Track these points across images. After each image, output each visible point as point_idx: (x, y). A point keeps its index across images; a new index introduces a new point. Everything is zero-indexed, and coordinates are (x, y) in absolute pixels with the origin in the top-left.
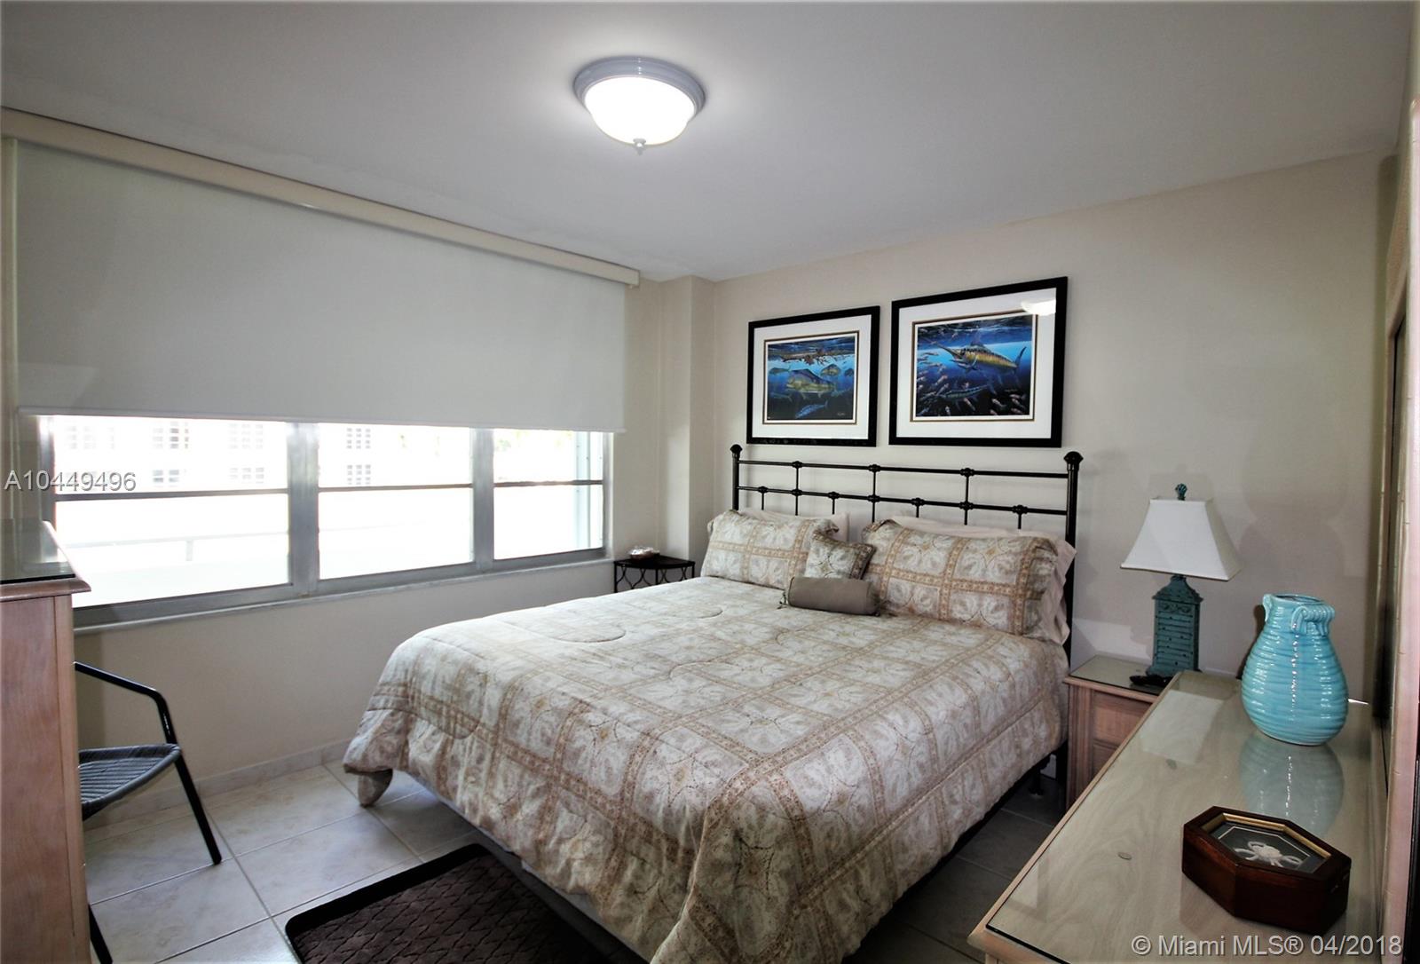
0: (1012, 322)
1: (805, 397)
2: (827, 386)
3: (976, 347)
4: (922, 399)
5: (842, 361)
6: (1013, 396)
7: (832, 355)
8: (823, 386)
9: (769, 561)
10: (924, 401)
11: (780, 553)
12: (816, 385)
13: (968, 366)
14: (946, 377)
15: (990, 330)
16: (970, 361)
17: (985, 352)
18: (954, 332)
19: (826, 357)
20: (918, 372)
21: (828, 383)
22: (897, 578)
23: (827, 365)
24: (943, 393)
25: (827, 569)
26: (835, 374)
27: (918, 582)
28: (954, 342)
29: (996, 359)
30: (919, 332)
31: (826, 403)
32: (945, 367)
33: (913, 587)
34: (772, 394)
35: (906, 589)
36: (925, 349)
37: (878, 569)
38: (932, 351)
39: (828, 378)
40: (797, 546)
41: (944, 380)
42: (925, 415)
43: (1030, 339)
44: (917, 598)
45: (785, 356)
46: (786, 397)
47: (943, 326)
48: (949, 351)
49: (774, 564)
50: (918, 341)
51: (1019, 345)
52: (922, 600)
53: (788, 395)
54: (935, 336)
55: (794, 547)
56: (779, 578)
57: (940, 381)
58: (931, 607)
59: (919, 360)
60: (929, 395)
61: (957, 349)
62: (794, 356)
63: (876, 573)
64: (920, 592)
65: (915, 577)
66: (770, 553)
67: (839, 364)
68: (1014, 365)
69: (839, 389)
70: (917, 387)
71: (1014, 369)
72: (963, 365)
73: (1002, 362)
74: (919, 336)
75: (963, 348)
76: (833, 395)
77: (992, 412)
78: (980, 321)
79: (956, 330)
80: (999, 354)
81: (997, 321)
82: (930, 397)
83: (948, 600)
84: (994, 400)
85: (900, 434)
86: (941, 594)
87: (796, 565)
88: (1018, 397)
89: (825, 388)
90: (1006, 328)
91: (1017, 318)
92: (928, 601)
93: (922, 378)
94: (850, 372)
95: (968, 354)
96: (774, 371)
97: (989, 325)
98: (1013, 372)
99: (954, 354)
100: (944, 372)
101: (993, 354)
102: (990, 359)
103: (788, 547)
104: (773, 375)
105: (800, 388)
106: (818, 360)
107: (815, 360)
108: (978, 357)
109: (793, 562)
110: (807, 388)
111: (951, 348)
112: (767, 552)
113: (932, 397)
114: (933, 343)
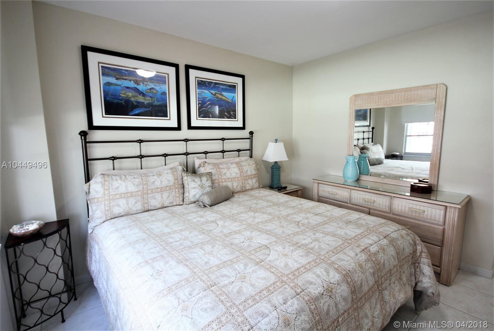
0: (230, 86)
1: (135, 103)
2: (150, 99)
3: (219, 93)
4: (200, 110)
5: (159, 87)
6: (231, 112)
7: (153, 83)
8: (148, 98)
9: (162, 194)
10: (202, 111)
11: (168, 188)
12: (143, 98)
13: (217, 100)
14: (209, 102)
15: (224, 87)
16: (218, 98)
17: (222, 95)
18: (211, 85)
19: (149, 83)
20: (198, 99)
21: (151, 97)
22: (226, 182)
23: (149, 87)
24: (209, 109)
25: (204, 187)
26: (155, 93)
27: (233, 181)
28: (212, 89)
29: (226, 99)
30: (198, 81)
31: (151, 108)
32: (209, 98)
33: (232, 184)
34: (108, 99)
35: (230, 185)
36: (201, 89)
37: (216, 181)
38: (202, 91)
39: (151, 95)
40: (176, 182)
41: (209, 104)
42: (202, 117)
43: (235, 93)
44: (235, 187)
45: (117, 76)
46: (120, 102)
47: (207, 81)
48: (210, 92)
49: (165, 195)
50: (198, 85)
51: (232, 95)
52: (237, 187)
53: (122, 100)
54: (204, 85)
55: (175, 183)
56: (171, 201)
57: (207, 104)
58: (240, 188)
59: (198, 94)
60: (203, 109)
61: (213, 92)
62: (126, 78)
63: (216, 183)
64: (235, 184)
65: (232, 180)
66: (162, 190)
67: (157, 88)
68: (231, 101)
69: (158, 101)
70: (198, 105)
71: (231, 103)
72: (215, 99)
73: (227, 100)
74: (198, 83)
75: (215, 92)
76: (154, 104)
77: (225, 117)
78: (220, 83)
79: (212, 84)
80: (226, 97)
81: (226, 85)
82: (203, 110)
83: (244, 184)
84: (226, 113)
85: (193, 125)
86: (242, 183)
87: (179, 191)
88: (233, 113)
89: (149, 100)
90: (228, 88)
91: (231, 85)
92: (238, 187)
93: (200, 102)
94: (164, 93)
95: (217, 95)
96: (108, 84)
97: (223, 86)
98: (231, 104)
99: (212, 94)
100: (209, 100)
101: (224, 96)
102: (224, 98)
103: (171, 184)
104: (108, 87)
105: (131, 98)
106: (143, 83)
107: (141, 83)
108: (220, 96)
109: (177, 190)
110: (136, 98)
111: (210, 91)
112: (159, 190)
113: (204, 110)
114: (203, 88)
